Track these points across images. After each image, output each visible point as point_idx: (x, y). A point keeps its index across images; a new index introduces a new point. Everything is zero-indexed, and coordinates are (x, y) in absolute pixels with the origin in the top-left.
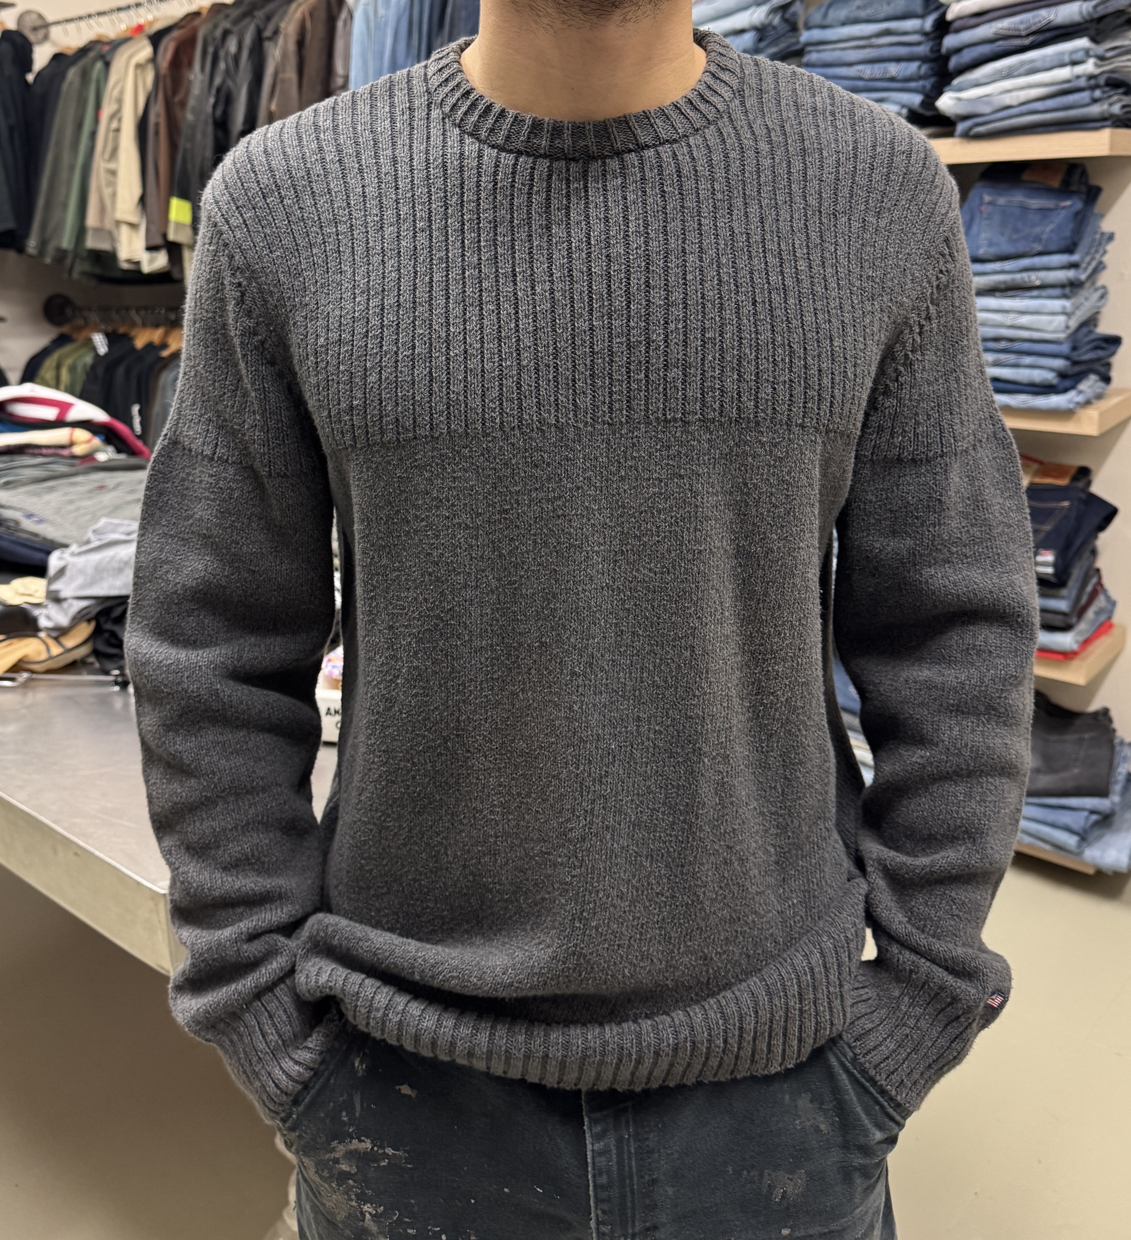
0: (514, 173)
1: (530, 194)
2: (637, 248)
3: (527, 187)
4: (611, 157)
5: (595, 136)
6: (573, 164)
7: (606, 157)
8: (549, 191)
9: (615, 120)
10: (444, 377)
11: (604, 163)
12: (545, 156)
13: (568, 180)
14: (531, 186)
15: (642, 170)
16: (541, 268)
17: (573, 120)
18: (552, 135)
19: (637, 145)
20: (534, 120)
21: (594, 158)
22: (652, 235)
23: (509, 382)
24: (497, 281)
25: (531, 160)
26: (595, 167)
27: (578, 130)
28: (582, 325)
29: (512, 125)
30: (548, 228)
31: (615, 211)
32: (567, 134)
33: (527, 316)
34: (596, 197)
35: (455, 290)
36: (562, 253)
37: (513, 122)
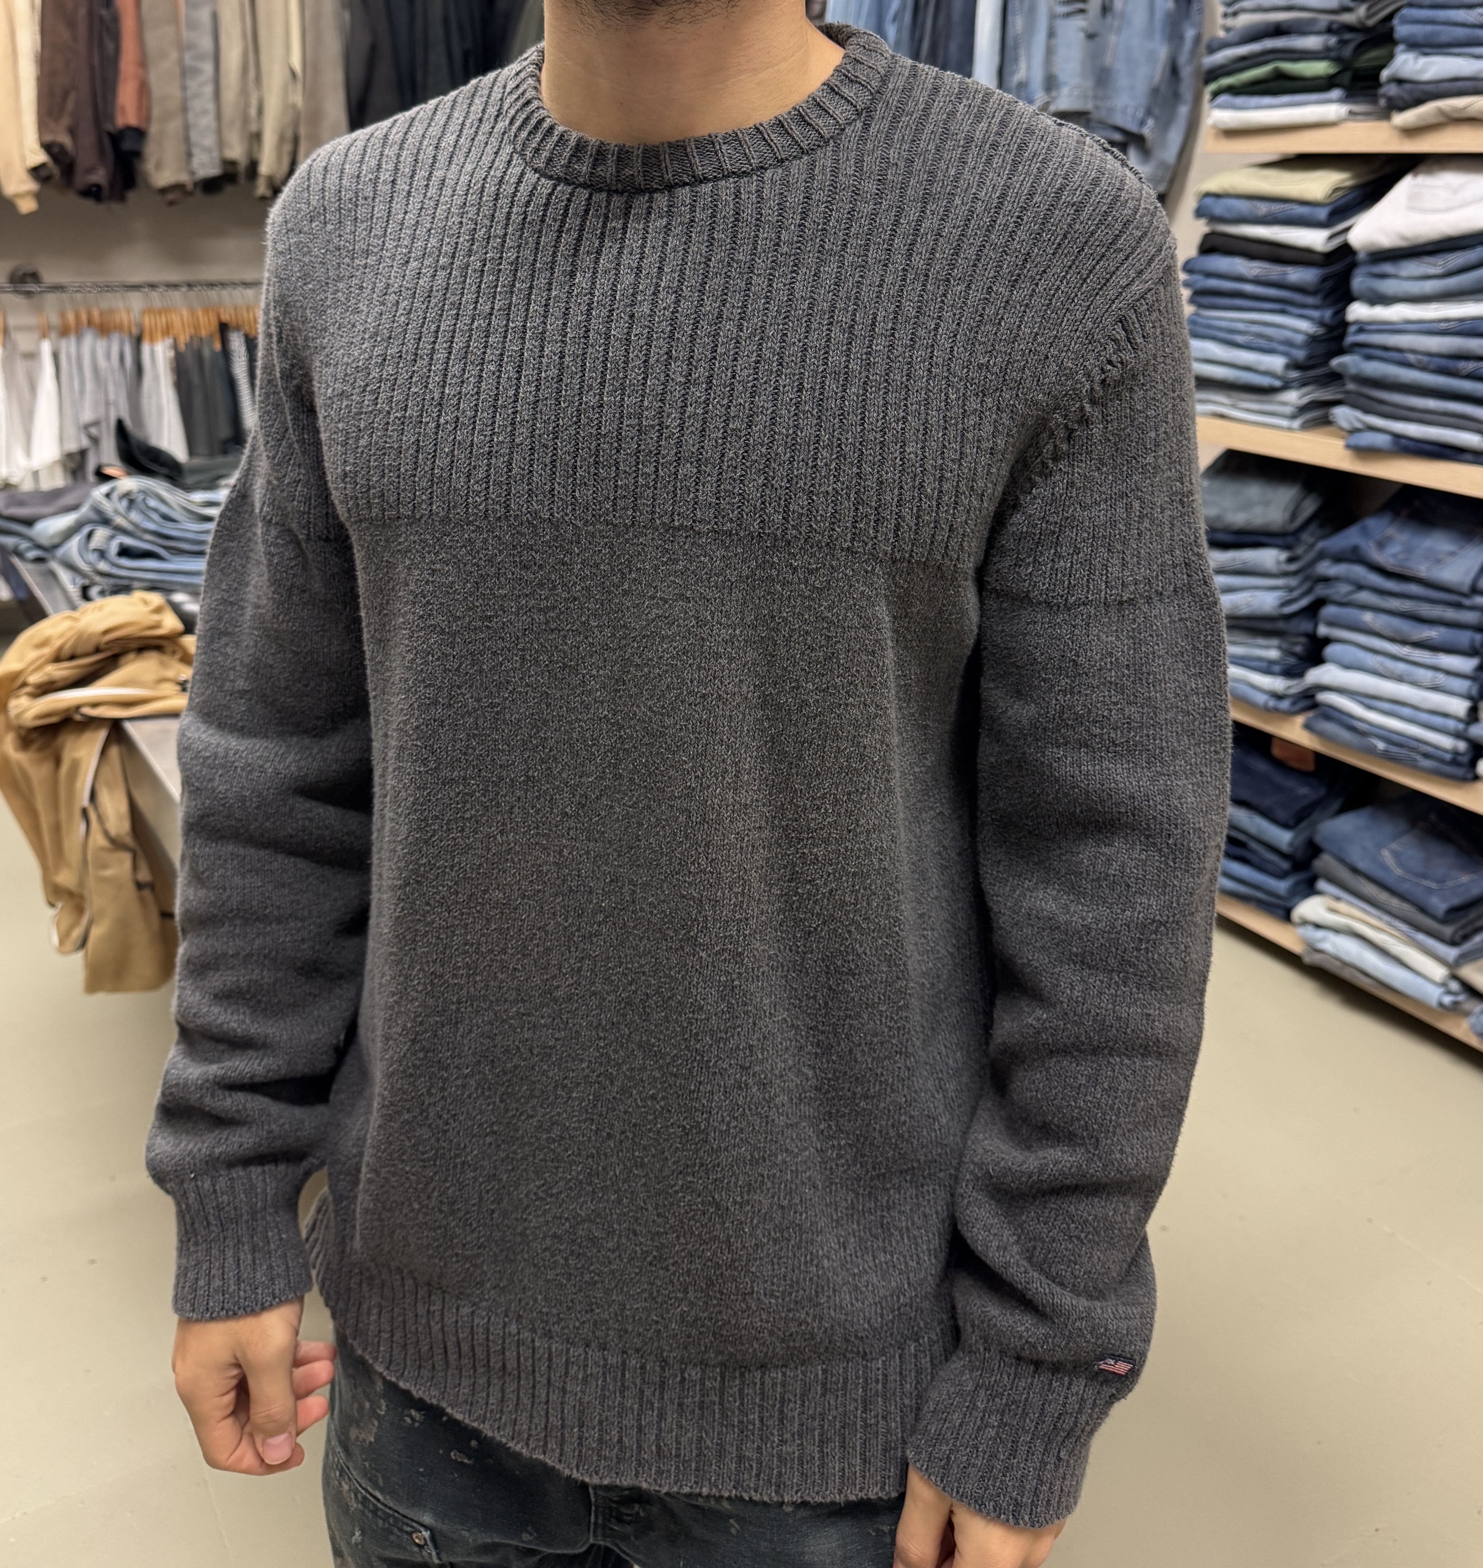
0: (547, 205)
1: (560, 231)
2: (665, 308)
3: (558, 223)
4: (661, 191)
5: (643, 164)
6: (615, 198)
7: (656, 190)
8: (582, 230)
9: (670, 145)
10: (430, 448)
11: (651, 200)
12: (584, 186)
13: (606, 217)
14: (563, 222)
15: (693, 210)
16: (553, 324)
17: (622, 143)
18: (596, 160)
19: (693, 177)
20: (579, 140)
21: (641, 191)
22: (686, 293)
23: (500, 462)
24: (505, 337)
25: (569, 189)
26: (640, 203)
27: (623, 155)
28: (591, 399)
29: (556, 145)
30: (572, 274)
31: (652, 259)
32: (611, 160)
33: (529, 383)
34: (633, 241)
35: (459, 343)
36: (581, 307)
37: (558, 142)
